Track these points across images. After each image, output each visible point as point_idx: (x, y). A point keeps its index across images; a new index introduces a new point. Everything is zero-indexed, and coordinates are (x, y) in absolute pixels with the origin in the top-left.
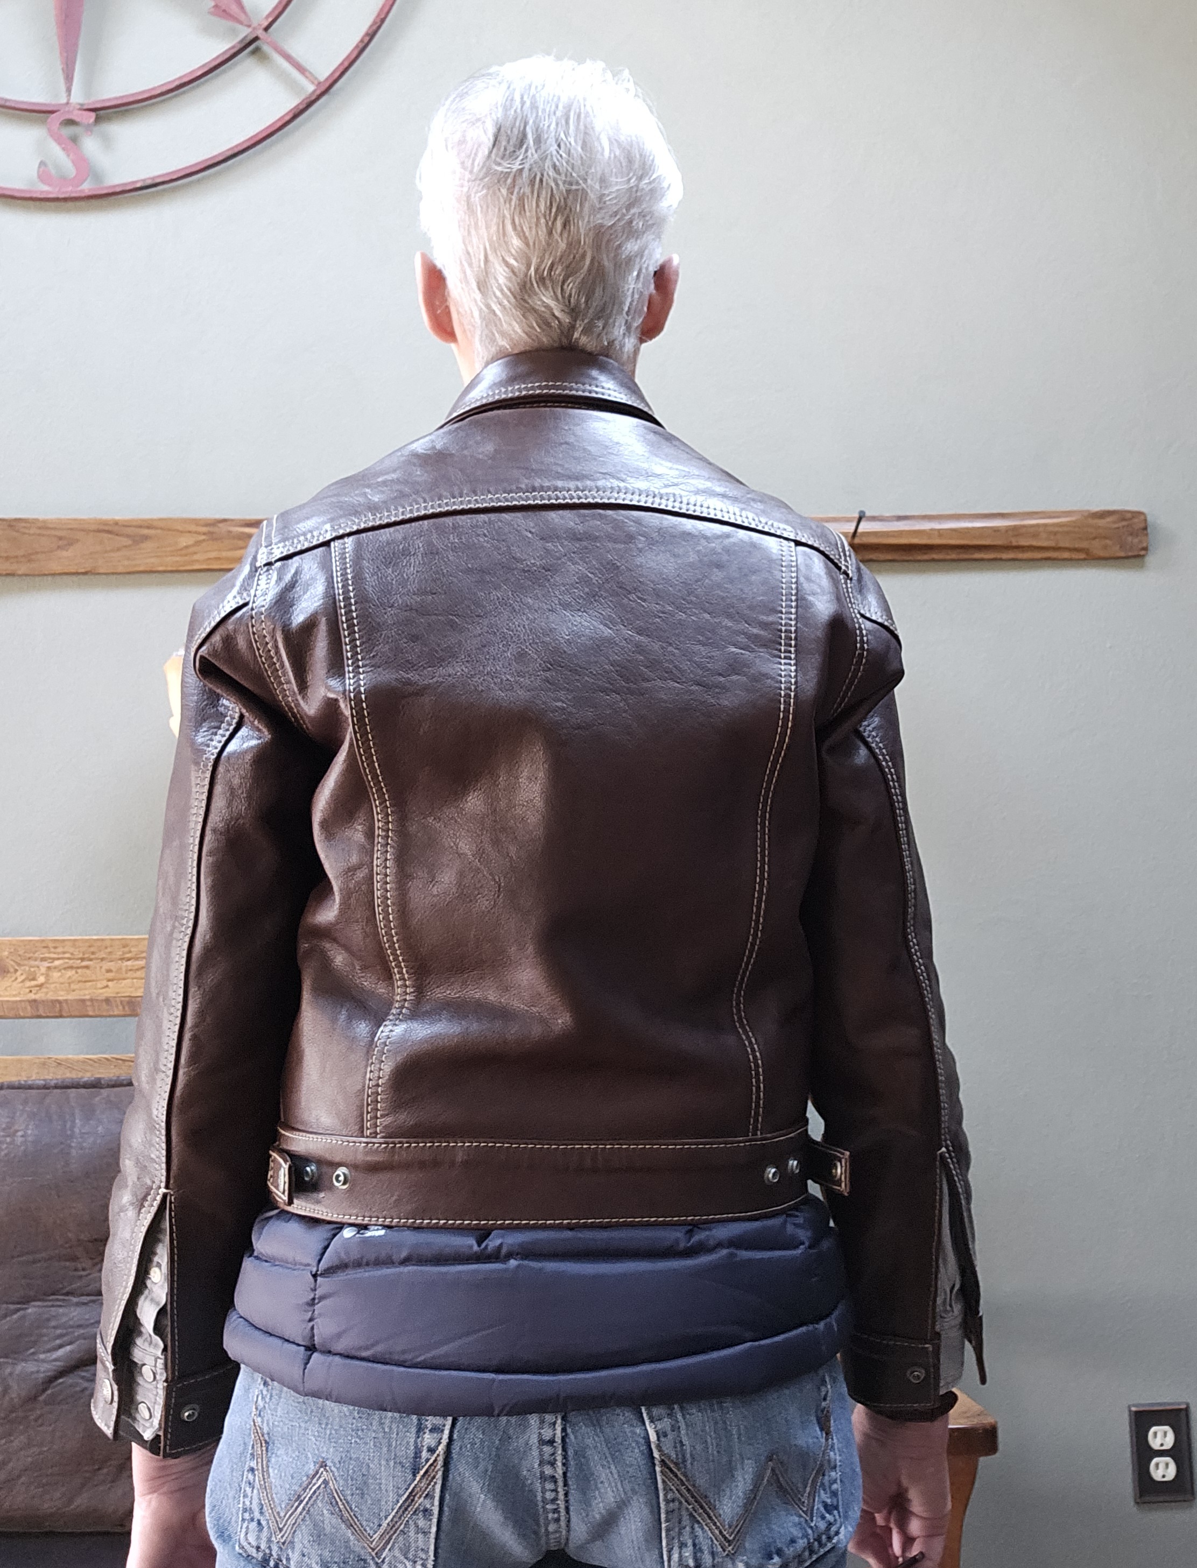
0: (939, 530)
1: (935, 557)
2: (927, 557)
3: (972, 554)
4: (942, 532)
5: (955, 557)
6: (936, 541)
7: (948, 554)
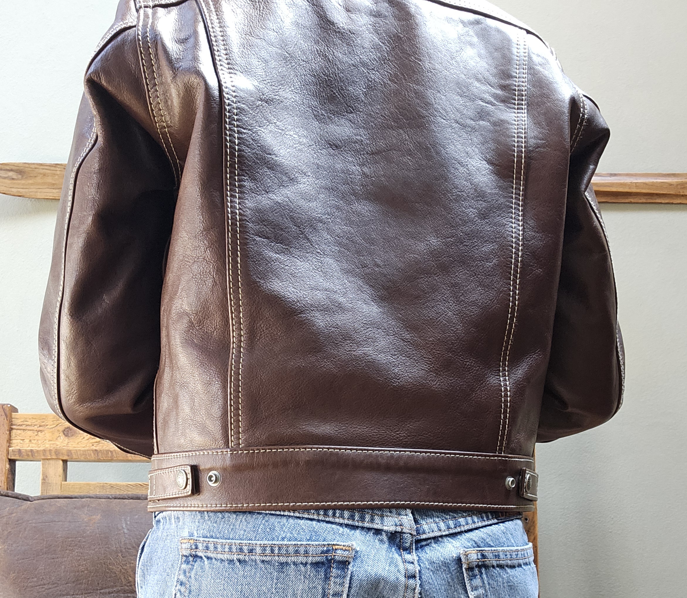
0: (636, 183)
1: (633, 200)
2: (627, 201)
3: (655, 200)
4: (637, 184)
5: (644, 201)
6: (634, 190)
7: (640, 199)
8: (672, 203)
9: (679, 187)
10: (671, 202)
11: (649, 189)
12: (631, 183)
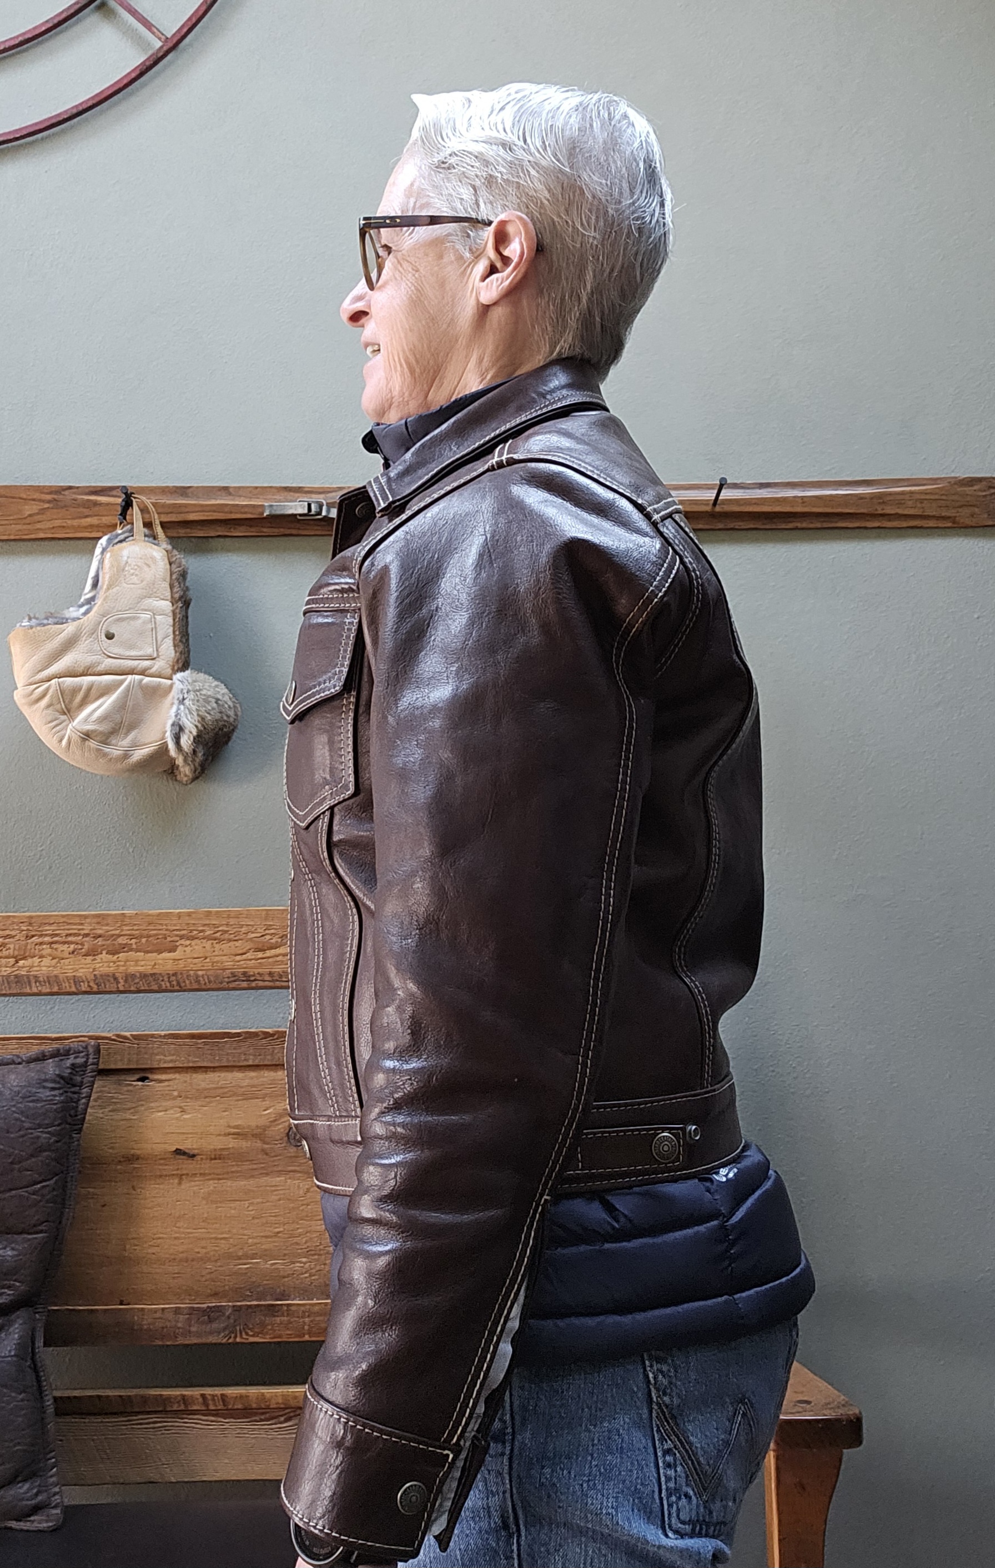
1: (799, 525)
2: (791, 526)
3: (836, 522)
4: (805, 499)
5: (819, 525)
6: (799, 509)
7: (812, 523)
8: (866, 528)
9: (875, 501)
10: (863, 525)
11: (825, 506)
12: (795, 497)
